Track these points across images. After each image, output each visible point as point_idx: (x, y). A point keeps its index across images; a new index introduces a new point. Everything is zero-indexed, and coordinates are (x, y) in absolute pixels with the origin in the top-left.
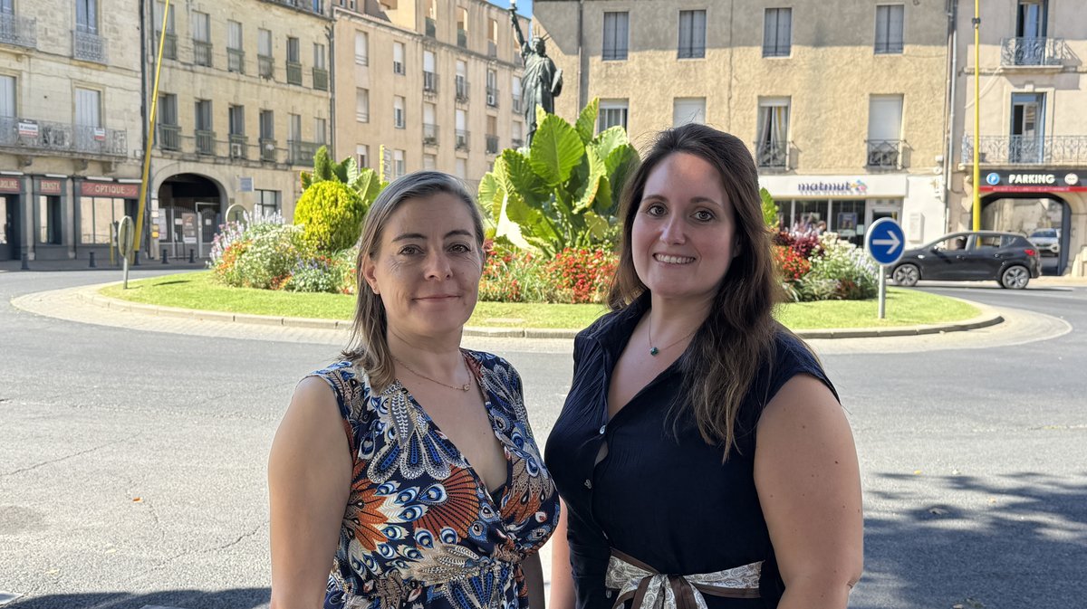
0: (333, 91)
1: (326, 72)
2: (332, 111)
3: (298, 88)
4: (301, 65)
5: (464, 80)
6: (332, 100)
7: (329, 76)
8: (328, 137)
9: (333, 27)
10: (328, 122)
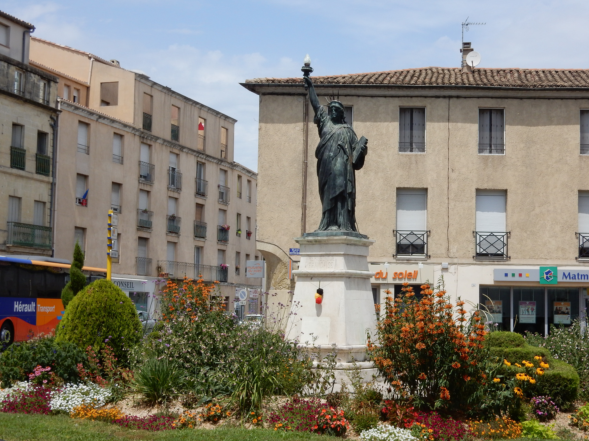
0: (54, 176)
1: (49, 157)
2: (52, 195)
3: (21, 172)
4: (25, 151)
5: (176, 170)
6: (53, 185)
7: (51, 163)
8: (47, 219)
9: (57, 117)
10: (48, 205)
